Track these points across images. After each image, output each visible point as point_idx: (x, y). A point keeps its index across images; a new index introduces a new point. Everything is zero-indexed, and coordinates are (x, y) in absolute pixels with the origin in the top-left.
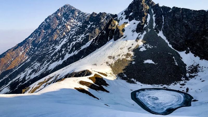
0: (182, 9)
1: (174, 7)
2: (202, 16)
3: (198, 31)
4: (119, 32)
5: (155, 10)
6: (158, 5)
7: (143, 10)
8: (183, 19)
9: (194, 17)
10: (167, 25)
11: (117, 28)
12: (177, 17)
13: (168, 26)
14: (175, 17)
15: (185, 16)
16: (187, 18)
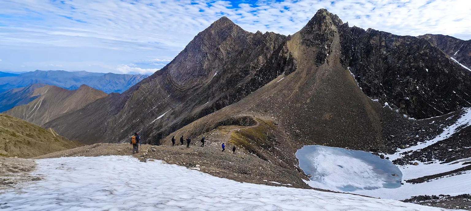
0: (380, 32)
1: (370, 29)
2: (408, 45)
3: (399, 67)
4: (293, 61)
5: (343, 32)
6: (347, 24)
7: (327, 31)
8: (380, 49)
9: (396, 46)
10: (358, 57)
11: (291, 56)
12: (373, 44)
13: (360, 57)
14: (371, 44)
15: (383, 44)
16: (387, 47)
